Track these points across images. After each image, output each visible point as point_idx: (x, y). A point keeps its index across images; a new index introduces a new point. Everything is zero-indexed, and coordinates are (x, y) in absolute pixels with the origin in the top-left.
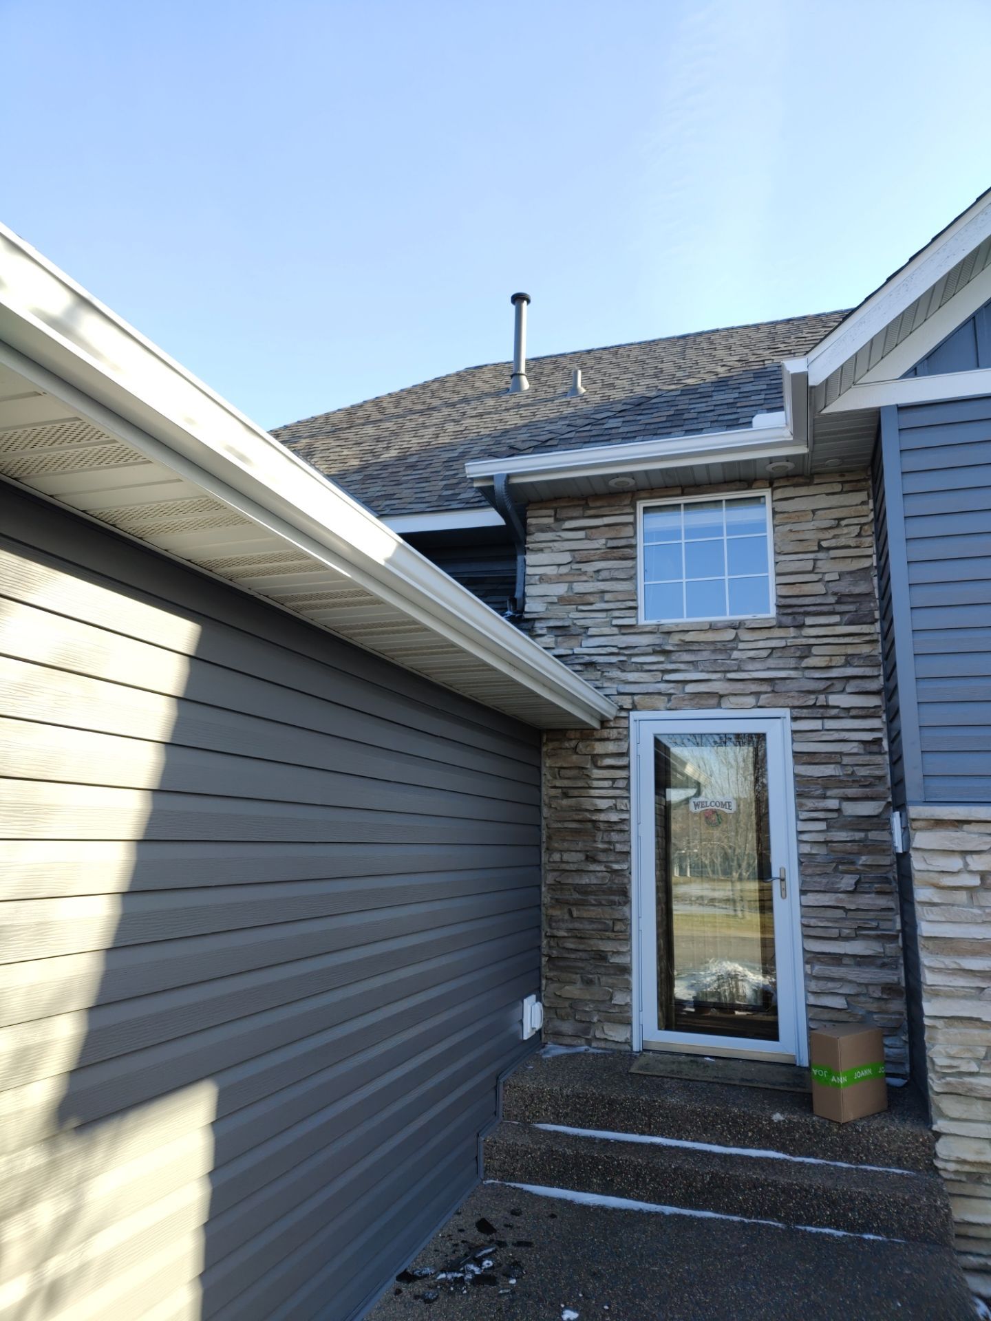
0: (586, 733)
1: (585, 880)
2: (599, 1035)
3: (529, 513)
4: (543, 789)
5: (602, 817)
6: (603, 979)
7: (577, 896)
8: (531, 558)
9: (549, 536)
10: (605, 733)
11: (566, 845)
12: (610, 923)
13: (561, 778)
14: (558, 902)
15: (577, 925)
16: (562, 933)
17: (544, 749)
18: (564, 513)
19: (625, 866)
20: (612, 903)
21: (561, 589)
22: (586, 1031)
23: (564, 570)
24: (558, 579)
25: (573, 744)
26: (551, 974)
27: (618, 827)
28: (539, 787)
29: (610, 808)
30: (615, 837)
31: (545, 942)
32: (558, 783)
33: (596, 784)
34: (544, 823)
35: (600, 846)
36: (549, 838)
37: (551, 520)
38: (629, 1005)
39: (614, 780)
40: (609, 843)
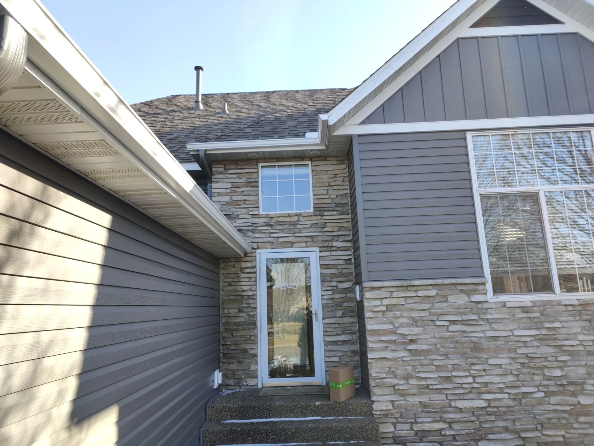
0: (239, 259)
1: (238, 320)
2: (244, 383)
3: (213, 166)
4: (221, 283)
5: (245, 293)
6: (246, 360)
7: (235, 327)
8: (214, 185)
9: (222, 176)
10: (246, 259)
11: (230, 306)
12: (249, 337)
13: (228, 278)
14: (227, 330)
15: (235, 339)
16: (229, 343)
17: (221, 266)
18: (227, 167)
19: (255, 313)
20: (250, 329)
21: (227, 199)
22: (239, 383)
23: (228, 191)
24: (226, 194)
25: (233, 263)
26: (224, 361)
27: (252, 297)
28: (219, 282)
29: (249, 290)
30: (250, 301)
31: (221, 347)
32: (227, 280)
33: (242, 280)
34: (221, 297)
35: (245, 305)
36: (223, 303)
37: (222, 169)
38: (257, 370)
39: (250, 278)
40: (248, 304)
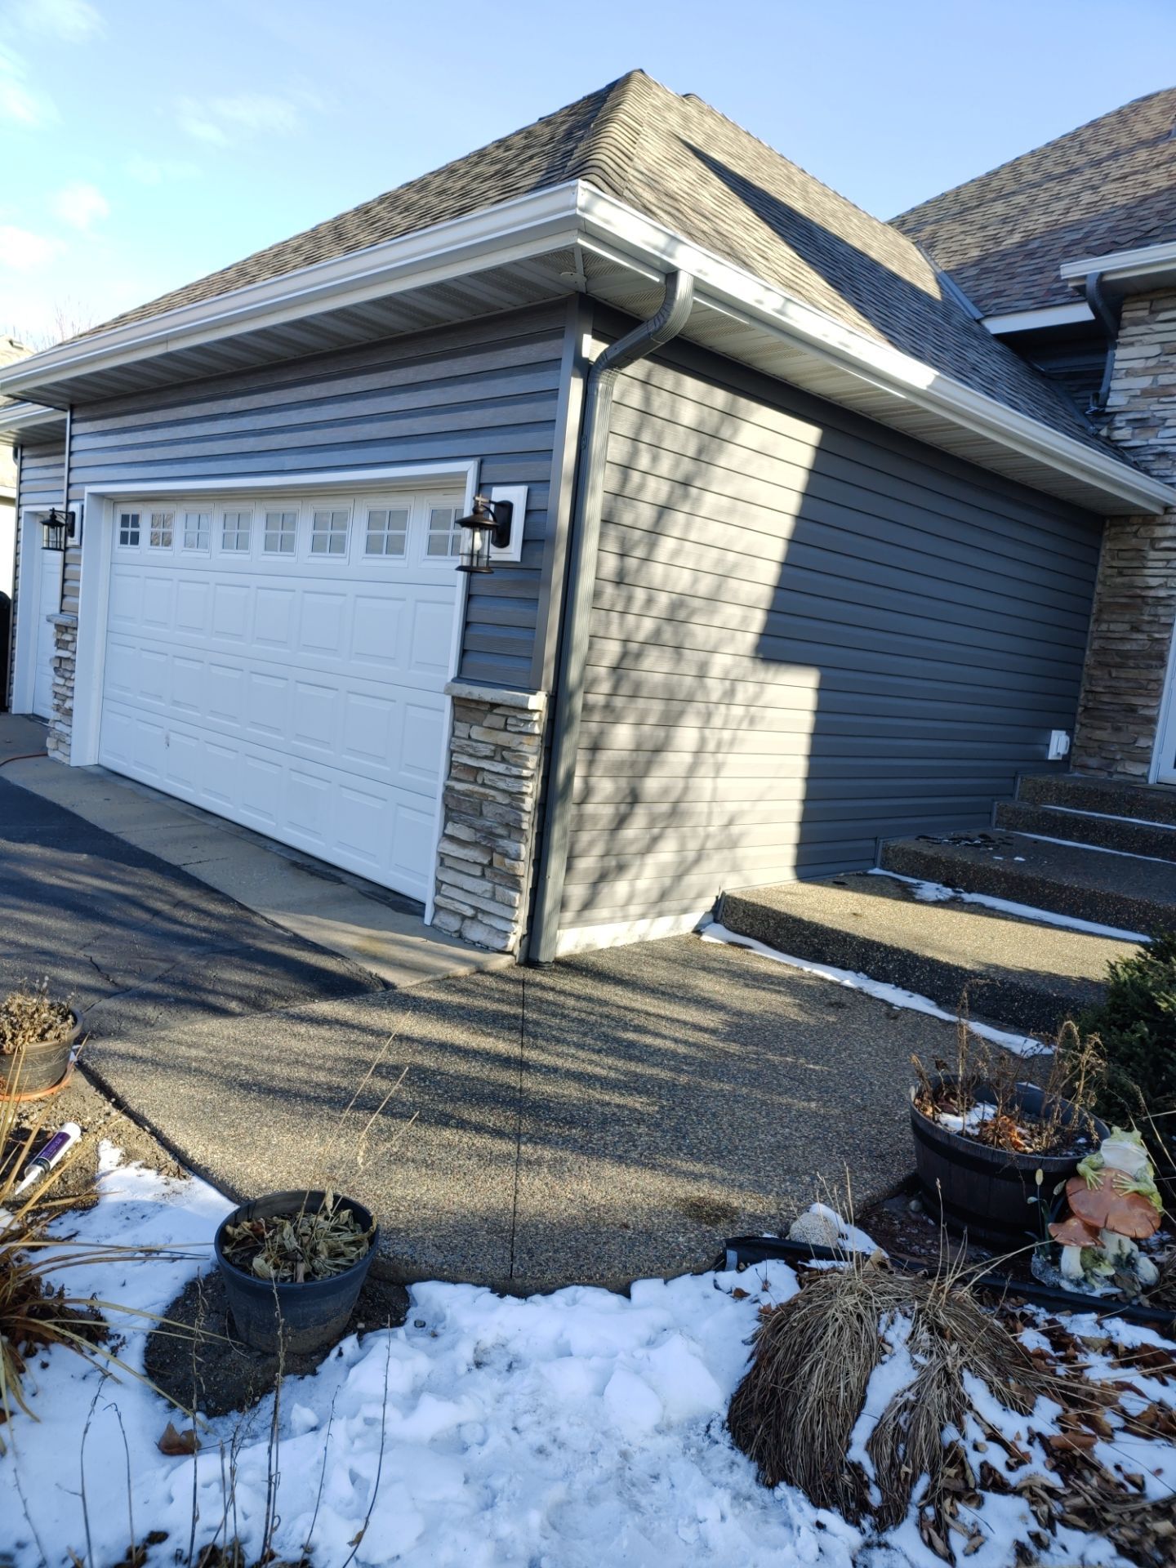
0: (1148, 519)
1: (1127, 646)
2: (1119, 769)
3: (1124, 308)
4: (1100, 569)
5: (1152, 593)
6: (1131, 727)
7: (1118, 660)
8: (1120, 353)
9: (1142, 329)
10: (1167, 519)
11: (1114, 616)
12: (1145, 683)
13: (1120, 559)
14: (1101, 665)
15: (1114, 683)
16: (1100, 689)
17: (1106, 533)
18: (1158, 305)
19: (1166, 636)
20: (1149, 667)
21: (1145, 382)
22: (1110, 766)
23: (1151, 363)
24: (1145, 372)
25: (1134, 528)
26: (1085, 721)
27: (1164, 602)
28: (1095, 566)
29: (1160, 586)
30: (1161, 610)
31: (1082, 695)
32: (1114, 564)
33: (1150, 564)
34: (1096, 597)
35: (1146, 618)
36: (1100, 611)
37: (1145, 313)
38: (1150, 748)
39: (1168, 561)
40: (1156, 615)
